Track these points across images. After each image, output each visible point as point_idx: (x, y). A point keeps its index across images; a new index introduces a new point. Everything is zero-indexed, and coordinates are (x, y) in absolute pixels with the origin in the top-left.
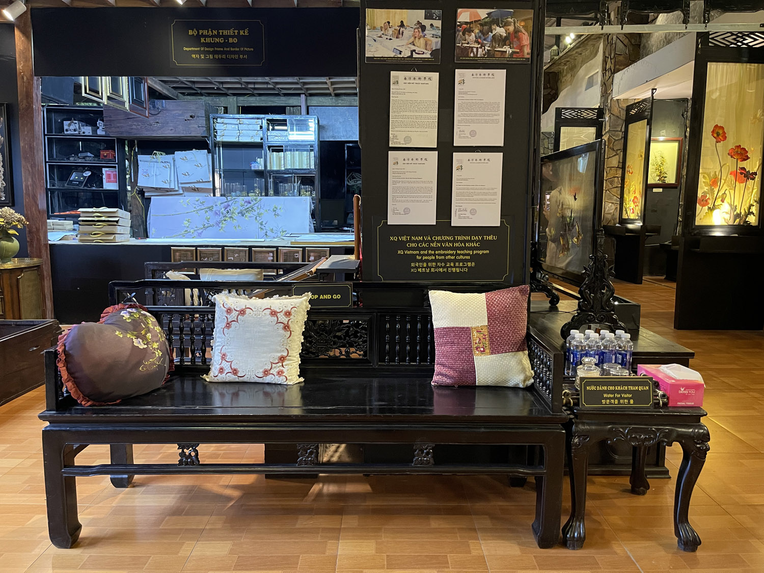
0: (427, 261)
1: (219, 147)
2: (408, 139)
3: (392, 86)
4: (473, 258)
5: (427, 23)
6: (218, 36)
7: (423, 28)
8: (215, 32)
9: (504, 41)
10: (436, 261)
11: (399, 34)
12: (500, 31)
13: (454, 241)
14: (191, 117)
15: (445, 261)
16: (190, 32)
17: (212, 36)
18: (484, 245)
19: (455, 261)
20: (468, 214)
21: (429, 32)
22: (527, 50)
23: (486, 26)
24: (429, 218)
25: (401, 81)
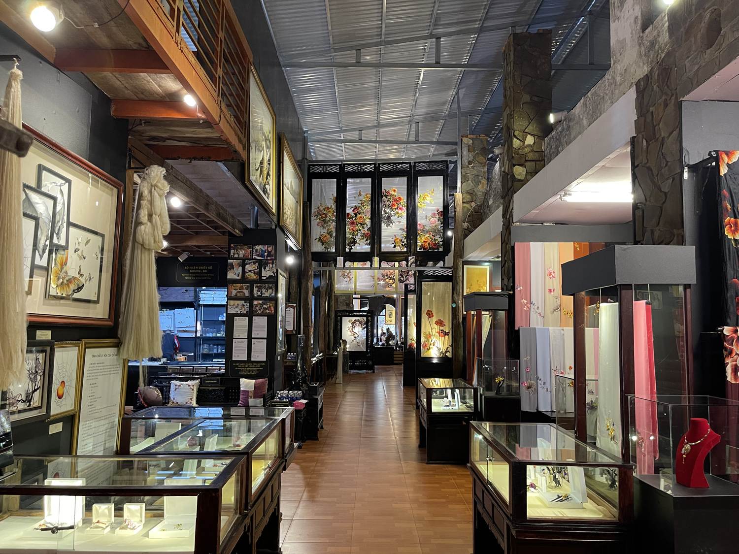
0: (244, 371)
1: (201, 307)
2: (239, 336)
3: (235, 321)
4: (258, 370)
5: (245, 304)
6: (198, 269)
7: (244, 305)
8: (197, 268)
9: (266, 309)
10: (247, 371)
11: (237, 307)
12: (266, 306)
13: (252, 365)
14: (186, 291)
15: (249, 371)
16: (185, 268)
17: (196, 269)
18: (261, 366)
19: (252, 371)
20: (256, 357)
21: (245, 307)
22: (273, 311)
23: (262, 305)
24: (244, 358)
25: (237, 319)
